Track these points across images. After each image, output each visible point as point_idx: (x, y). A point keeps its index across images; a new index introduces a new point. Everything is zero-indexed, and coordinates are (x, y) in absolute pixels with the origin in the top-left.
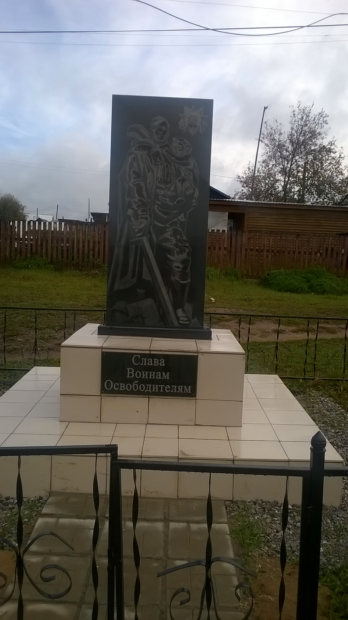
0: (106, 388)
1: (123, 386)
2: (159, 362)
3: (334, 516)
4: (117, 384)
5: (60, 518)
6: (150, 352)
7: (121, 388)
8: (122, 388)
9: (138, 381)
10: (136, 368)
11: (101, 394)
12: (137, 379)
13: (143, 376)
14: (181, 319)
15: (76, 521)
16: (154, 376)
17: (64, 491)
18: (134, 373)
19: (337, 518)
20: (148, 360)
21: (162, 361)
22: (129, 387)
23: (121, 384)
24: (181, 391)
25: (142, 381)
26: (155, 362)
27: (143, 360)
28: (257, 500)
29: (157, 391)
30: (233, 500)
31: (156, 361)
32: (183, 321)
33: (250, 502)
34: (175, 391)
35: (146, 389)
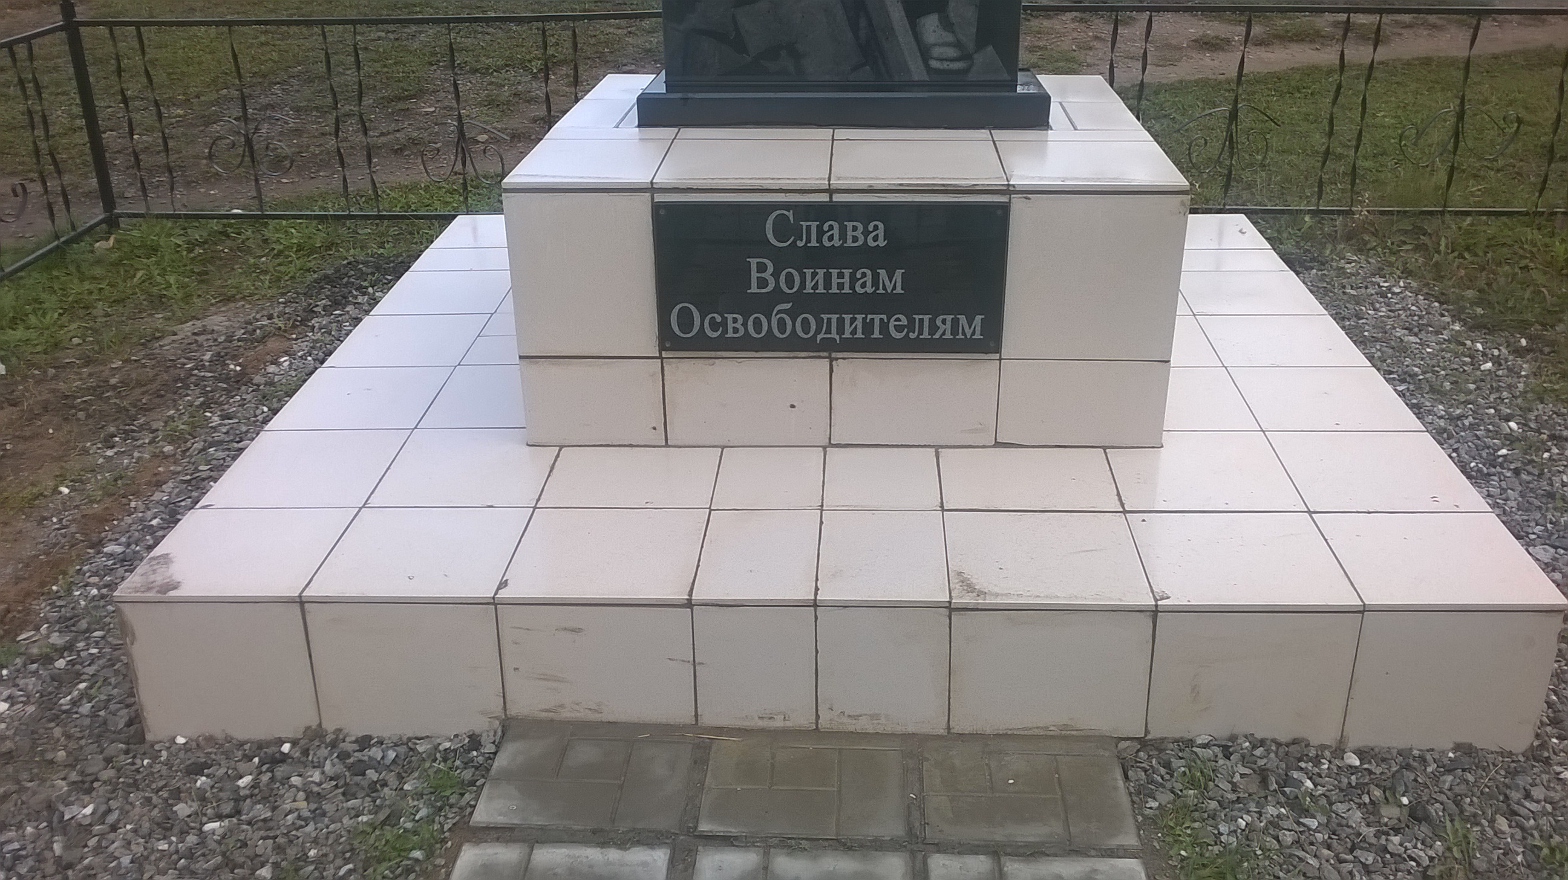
0: (678, 332)
1: (735, 324)
2: (866, 233)
3: (1515, 795)
4: (715, 315)
5: (537, 842)
6: (831, 197)
7: (730, 330)
8: (736, 330)
9: (790, 305)
10: (781, 260)
11: (660, 353)
12: (786, 297)
13: (809, 284)
14: (937, 51)
15: (592, 855)
16: (847, 286)
17: (551, 715)
18: (776, 275)
19: (1527, 804)
20: (826, 227)
21: (876, 228)
22: (758, 325)
23: (730, 317)
24: (948, 332)
25: (803, 303)
26: (850, 234)
27: (804, 228)
28: (1233, 738)
29: (859, 335)
30: (1146, 735)
31: (855, 229)
32: (942, 60)
33: (1205, 746)
34: (926, 335)
35: (818, 331)
